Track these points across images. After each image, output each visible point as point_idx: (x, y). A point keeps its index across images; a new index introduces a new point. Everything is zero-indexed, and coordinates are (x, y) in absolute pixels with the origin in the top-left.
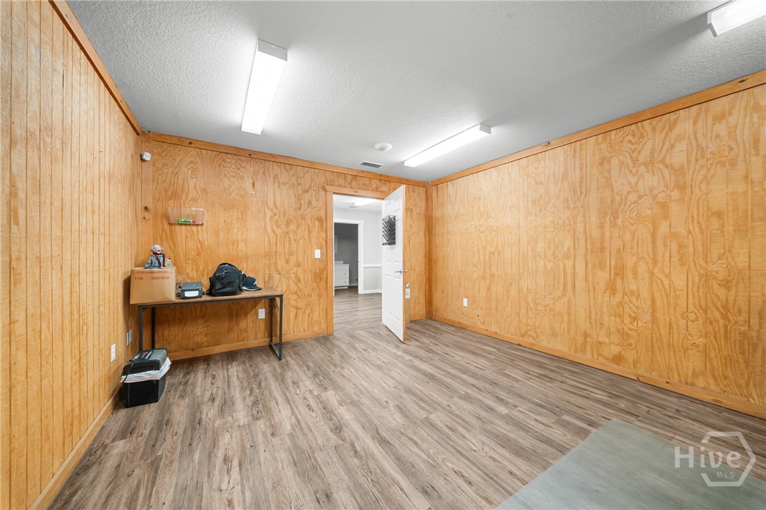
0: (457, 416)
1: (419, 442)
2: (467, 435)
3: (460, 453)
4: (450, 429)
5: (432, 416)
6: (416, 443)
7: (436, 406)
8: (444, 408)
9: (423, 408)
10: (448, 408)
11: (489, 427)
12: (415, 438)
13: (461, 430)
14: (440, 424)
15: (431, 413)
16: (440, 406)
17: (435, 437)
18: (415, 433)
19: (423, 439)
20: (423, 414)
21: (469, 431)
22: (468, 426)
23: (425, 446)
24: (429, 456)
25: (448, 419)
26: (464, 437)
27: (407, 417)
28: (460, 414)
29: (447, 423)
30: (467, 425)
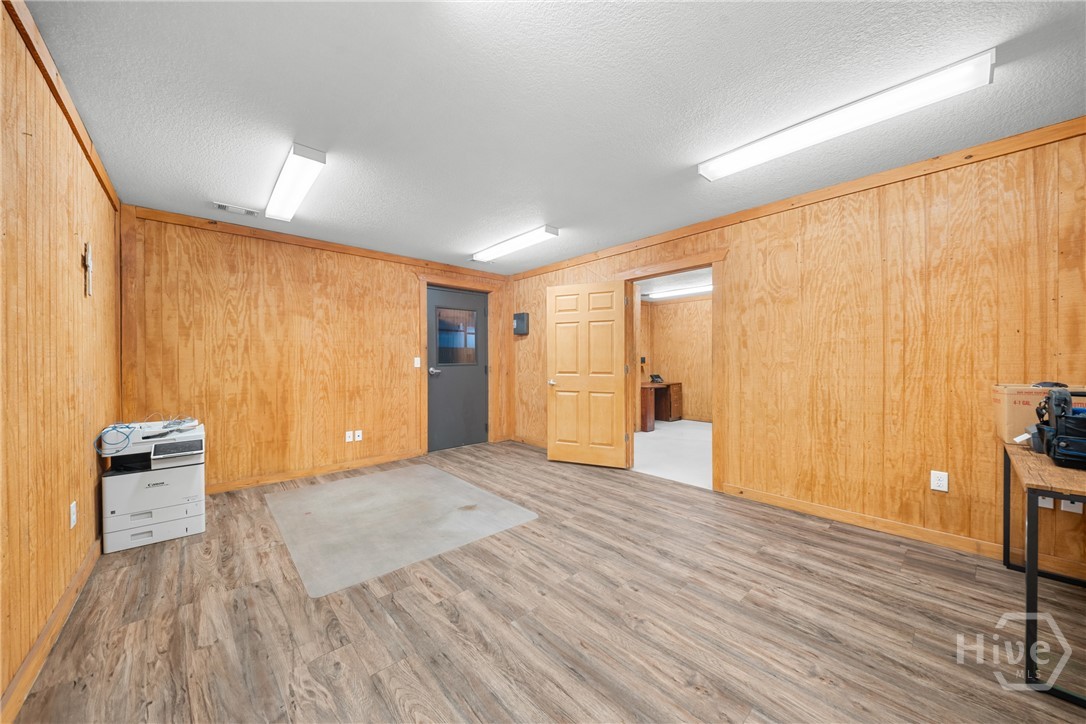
0: (533, 580)
1: (575, 550)
2: (526, 561)
3: (537, 547)
4: (544, 565)
5: (565, 576)
6: (578, 549)
7: (561, 592)
8: (550, 589)
9: (580, 586)
10: (544, 591)
11: (499, 571)
12: (580, 553)
13: (531, 565)
14: (556, 569)
15: (568, 580)
16: (556, 592)
17: (560, 556)
18: (581, 557)
19: (573, 553)
20: (577, 577)
21: (524, 566)
22: (523, 571)
23: (570, 549)
24: (565, 543)
25: (546, 576)
26: (530, 559)
27: (598, 573)
28: (529, 583)
29: (547, 570)
30: (525, 571)
